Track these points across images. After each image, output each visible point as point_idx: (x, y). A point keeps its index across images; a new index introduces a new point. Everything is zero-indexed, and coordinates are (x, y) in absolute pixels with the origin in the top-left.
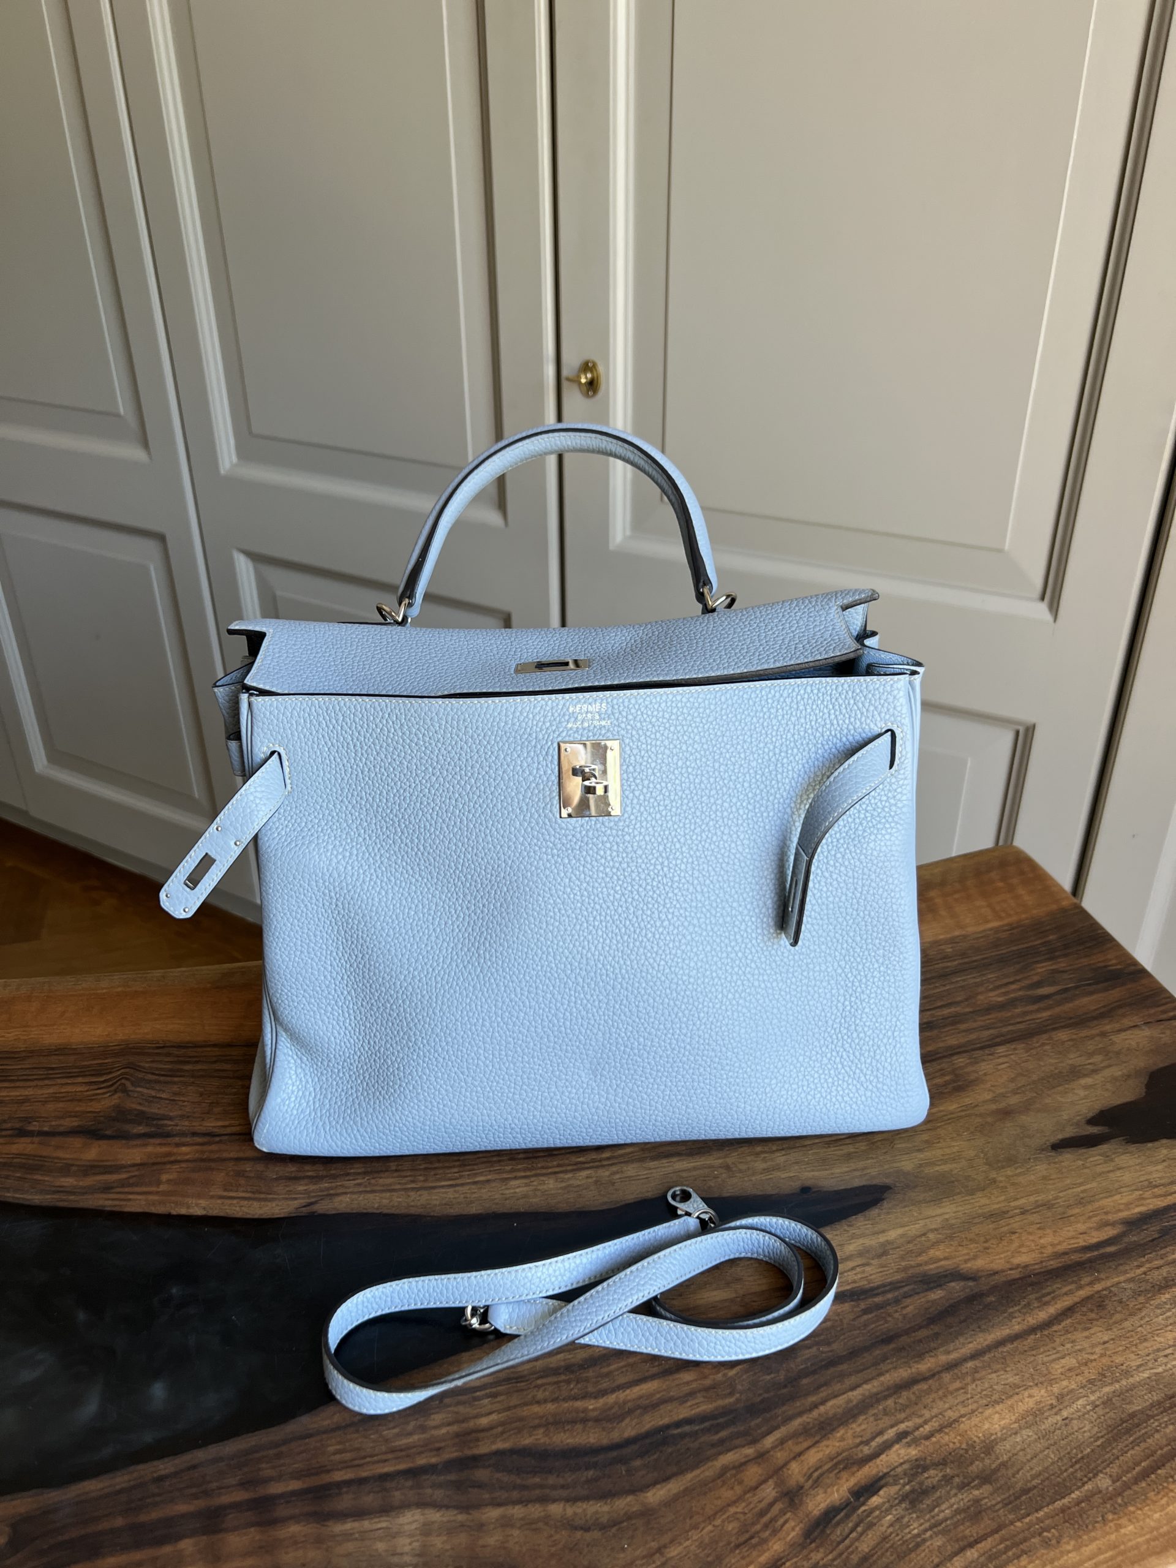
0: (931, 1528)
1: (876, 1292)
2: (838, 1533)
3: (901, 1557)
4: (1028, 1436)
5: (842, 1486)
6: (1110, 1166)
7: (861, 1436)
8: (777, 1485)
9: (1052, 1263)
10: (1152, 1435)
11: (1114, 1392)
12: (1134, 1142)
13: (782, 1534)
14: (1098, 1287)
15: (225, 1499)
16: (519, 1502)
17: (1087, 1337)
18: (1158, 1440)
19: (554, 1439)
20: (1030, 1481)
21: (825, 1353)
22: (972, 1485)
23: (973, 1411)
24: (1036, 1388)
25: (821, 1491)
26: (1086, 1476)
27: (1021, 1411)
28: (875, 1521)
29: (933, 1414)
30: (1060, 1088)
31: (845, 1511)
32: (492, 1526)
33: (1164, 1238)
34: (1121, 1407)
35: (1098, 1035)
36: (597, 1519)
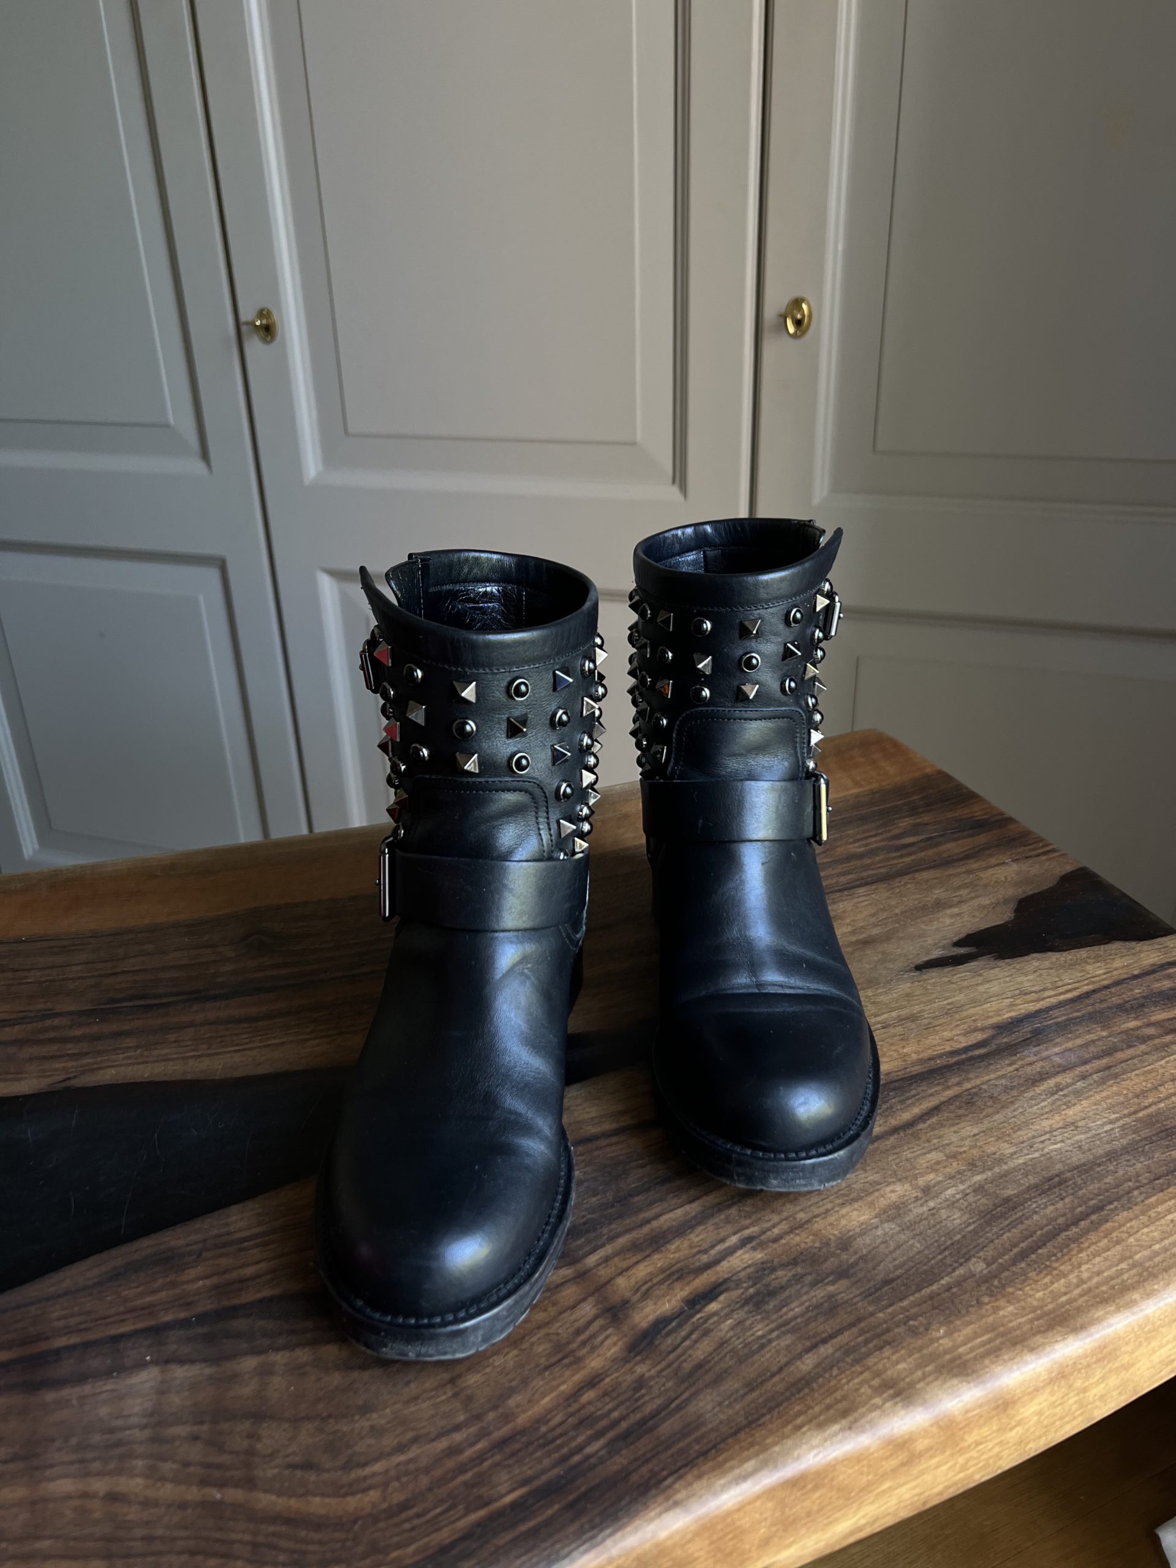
0: (778, 1328)
3: (741, 1361)
4: (891, 1229)
6: (981, 979)
7: (699, 1246)
8: (598, 1302)
9: (916, 1068)
10: (1031, 1217)
11: (986, 1179)
12: (1004, 958)
13: (601, 1351)
14: (967, 1085)
16: (284, 1347)
17: (955, 1132)
18: (1037, 1221)
20: (893, 1272)
22: (826, 1281)
23: (827, 1211)
24: (898, 1183)
25: (650, 1302)
26: (956, 1262)
27: (883, 1207)
28: (712, 1327)
29: (782, 1218)
30: (924, 919)
32: (247, 1376)
33: (1037, 1037)
34: (995, 1192)
35: (964, 872)
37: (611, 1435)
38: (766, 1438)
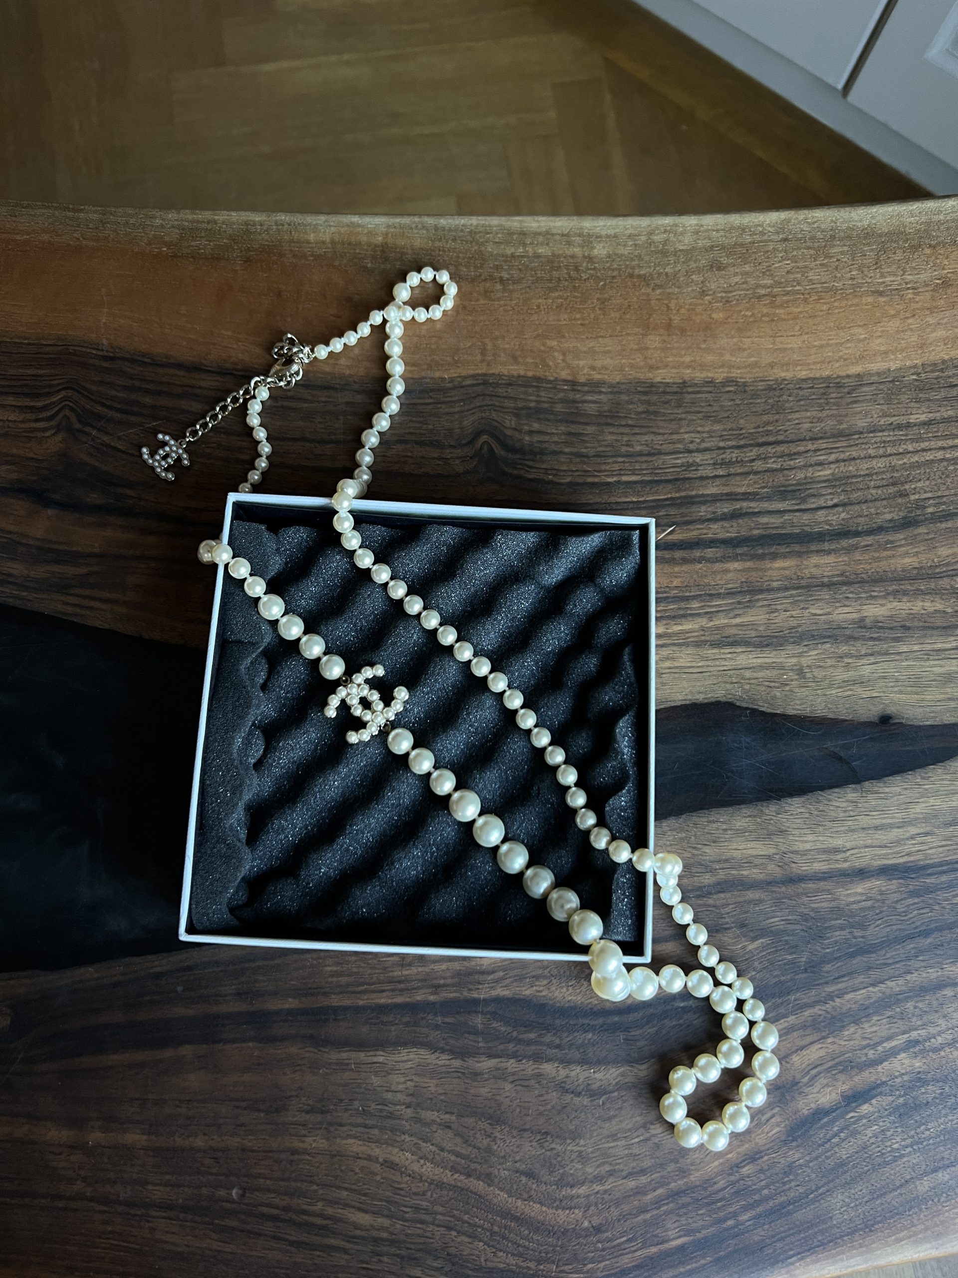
0: (912, 1145)
1: (929, 871)
2: (821, 1136)
3: (874, 1169)
5: (837, 1089)
7: (870, 1039)
13: (765, 1128)
15: (224, 1008)
16: (514, 1055)
19: (556, 994)
21: (855, 937)
25: (815, 1089)
28: (860, 1129)
29: (950, 1026)
31: (834, 1114)
32: (486, 1076)
36: (588, 1084)
37: (760, 1209)
38: (874, 1242)
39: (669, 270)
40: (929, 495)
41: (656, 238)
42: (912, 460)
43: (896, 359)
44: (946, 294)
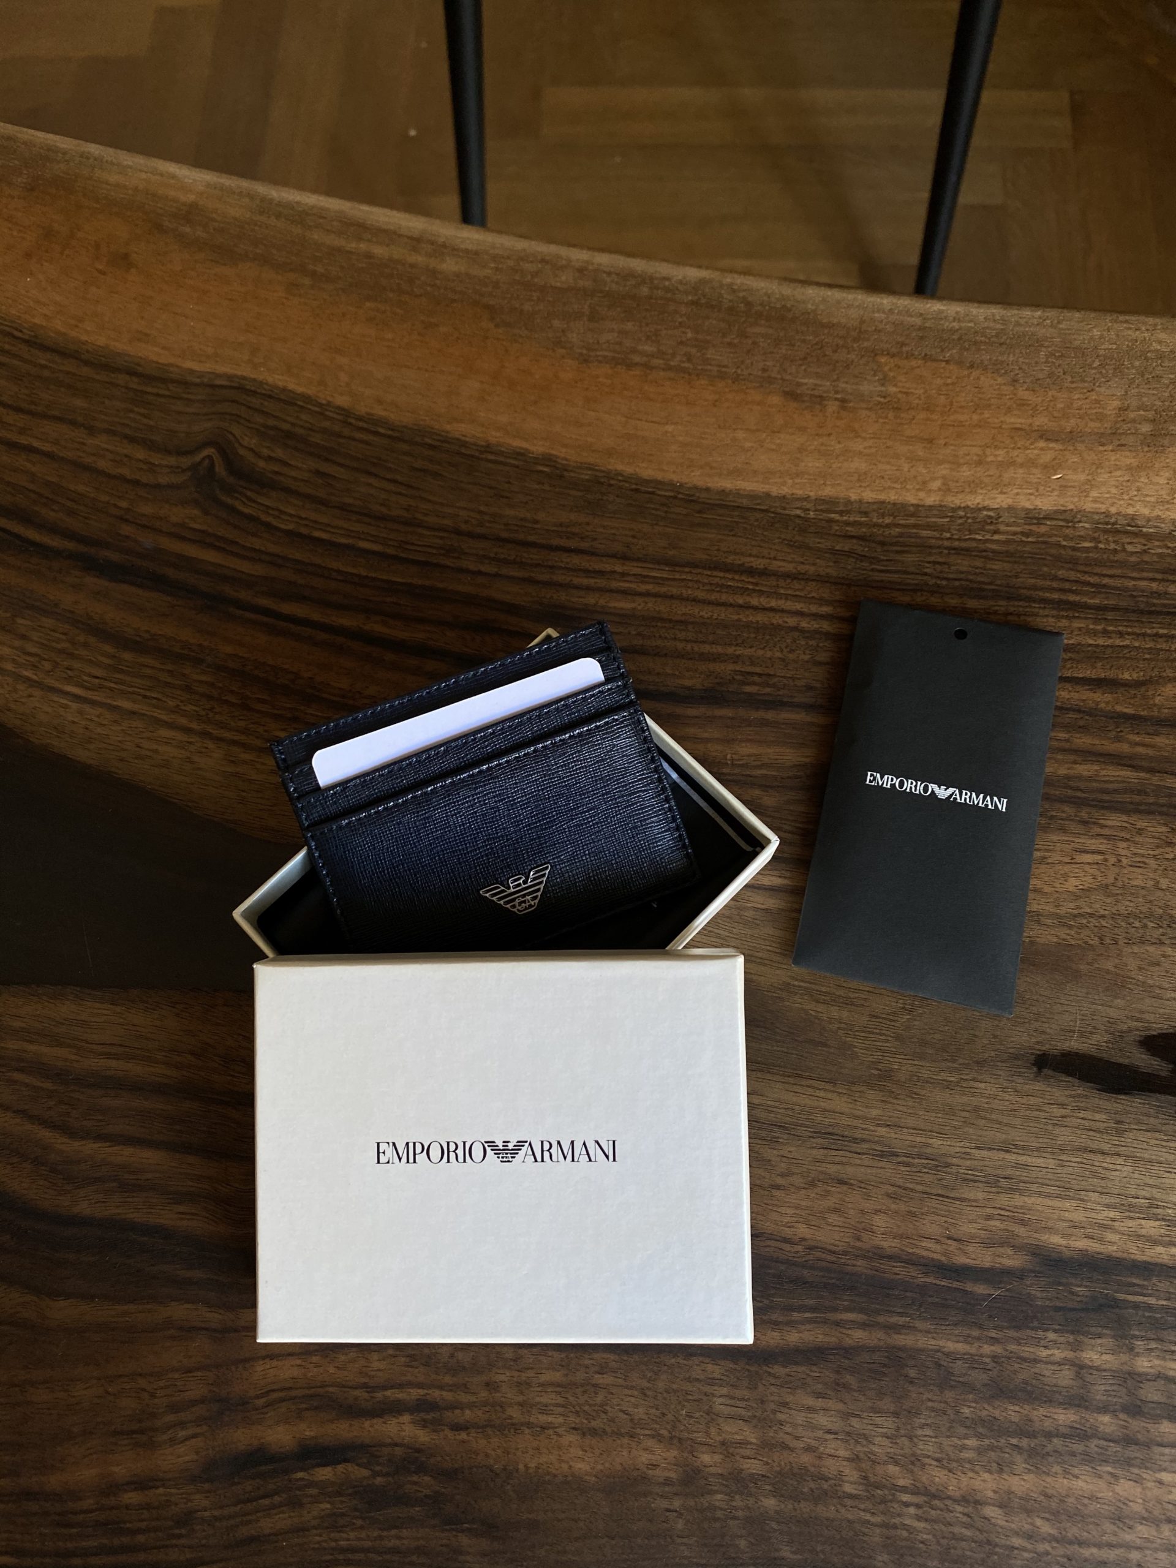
2: (250, 1488)
5: (296, 1430)
8: (214, 1382)
13: (180, 1448)
14: (900, 1339)
22: (466, 1526)
24: (666, 1443)
25: (266, 1420)
31: (274, 1465)
39: (527, 307)
40: (758, 670)
41: (527, 266)
42: (751, 618)
43: (784, 484)
44: (886, 418)
